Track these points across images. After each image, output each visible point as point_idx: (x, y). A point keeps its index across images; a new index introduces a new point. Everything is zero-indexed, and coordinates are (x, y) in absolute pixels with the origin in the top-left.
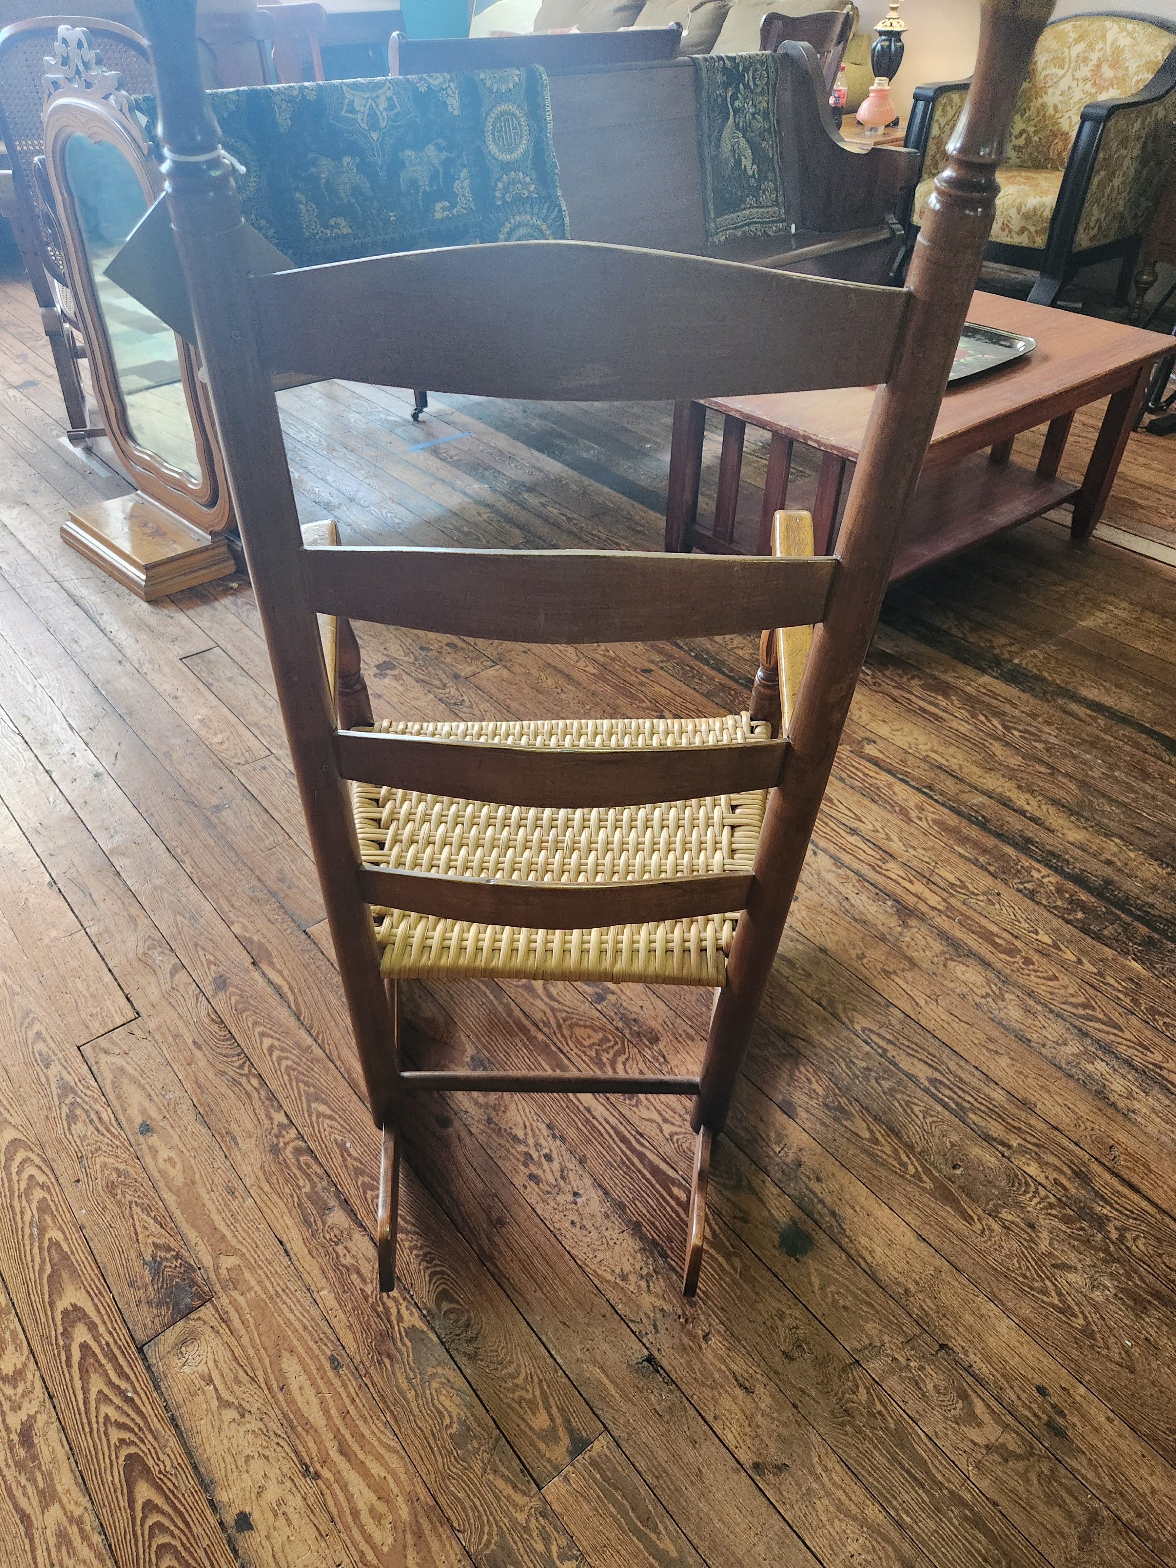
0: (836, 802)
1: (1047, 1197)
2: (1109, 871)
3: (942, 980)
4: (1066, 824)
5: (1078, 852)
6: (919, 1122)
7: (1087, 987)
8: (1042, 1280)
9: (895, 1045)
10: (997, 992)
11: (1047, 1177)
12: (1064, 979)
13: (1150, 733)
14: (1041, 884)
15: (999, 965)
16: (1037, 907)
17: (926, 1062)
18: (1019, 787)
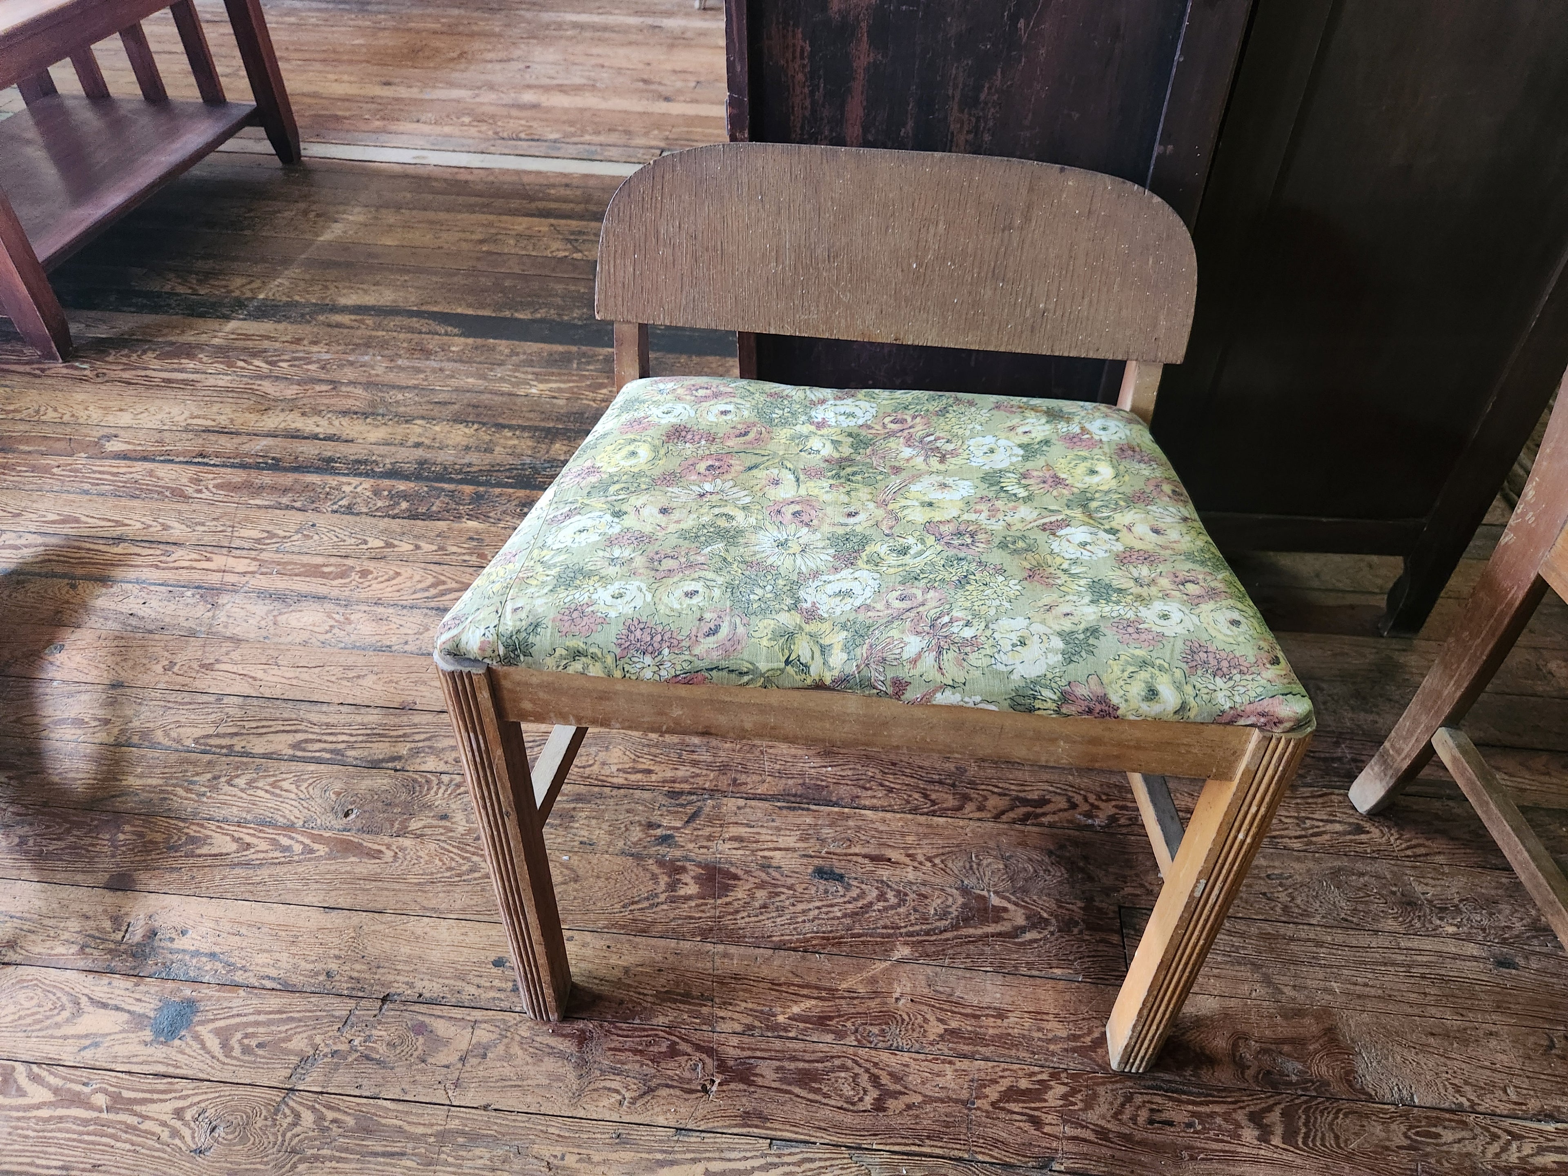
0: (84, 519)
1: (451, 781)
2: (420, 453)
3: (276, 640)
4: (364, 428)
5: (383, 449)
6: (293, 796)
7: (432, 566)
8: (468, 860)
9: (242, 734)
10: (342, 619)
11: (446, 763)
12: (406, 571)
13: (419, 314)
14: (355, 495)
15: (335, 593)
16: (358, 519)
17: (284, 731)
18: (304, 414)
